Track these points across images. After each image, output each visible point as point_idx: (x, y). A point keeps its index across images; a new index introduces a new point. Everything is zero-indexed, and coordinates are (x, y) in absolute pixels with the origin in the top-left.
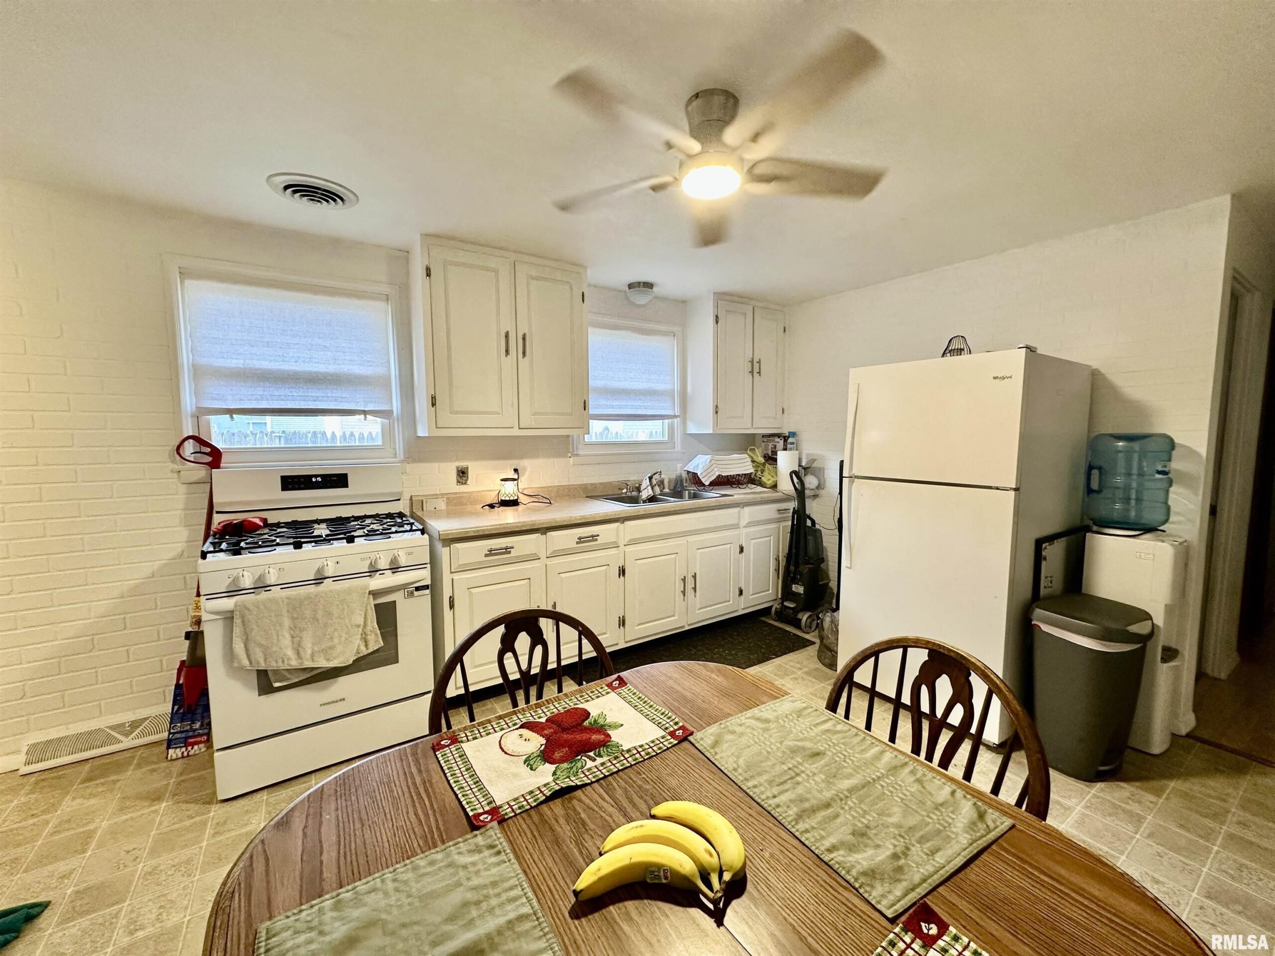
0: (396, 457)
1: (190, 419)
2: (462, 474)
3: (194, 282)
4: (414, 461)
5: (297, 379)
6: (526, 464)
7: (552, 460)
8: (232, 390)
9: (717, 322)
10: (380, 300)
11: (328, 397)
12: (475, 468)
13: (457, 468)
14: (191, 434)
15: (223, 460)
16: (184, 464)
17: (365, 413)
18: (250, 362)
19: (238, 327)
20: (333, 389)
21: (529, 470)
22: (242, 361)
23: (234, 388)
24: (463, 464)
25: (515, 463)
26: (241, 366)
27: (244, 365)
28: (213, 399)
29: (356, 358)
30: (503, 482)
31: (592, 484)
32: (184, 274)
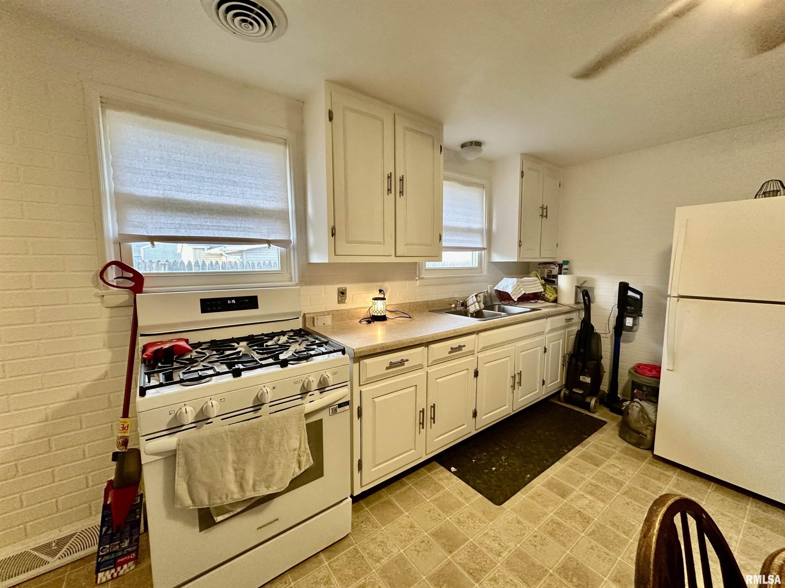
0: (291, 281)
1: (112, 246)
2: (342, 293)
3: (116, 113)
4: (306, 284)
5: (211, 210)
6: (388, 286)
7: (404, 282)
8: (152, 218)
9: (522, 176)
10: (279, 143)
11: (237, 227)
12: (352, 290)
13: (338, 289)
14: (113, 260)
15: (145, 284)
16: (109, 289)
17: (269, 242)
18: (169, 192)
19: (157, 160)
20: (242, 220)
21: (389, 290)
22: (161, 192)
23: (155, 217)
24: (343, 286)
25: (380, 285)
26: (160, 196)
27: (163, 195)
28: (135, 226)
29: (261, 194)
30: (376, 301)
31: (432, 301)
32: (105, 103)
